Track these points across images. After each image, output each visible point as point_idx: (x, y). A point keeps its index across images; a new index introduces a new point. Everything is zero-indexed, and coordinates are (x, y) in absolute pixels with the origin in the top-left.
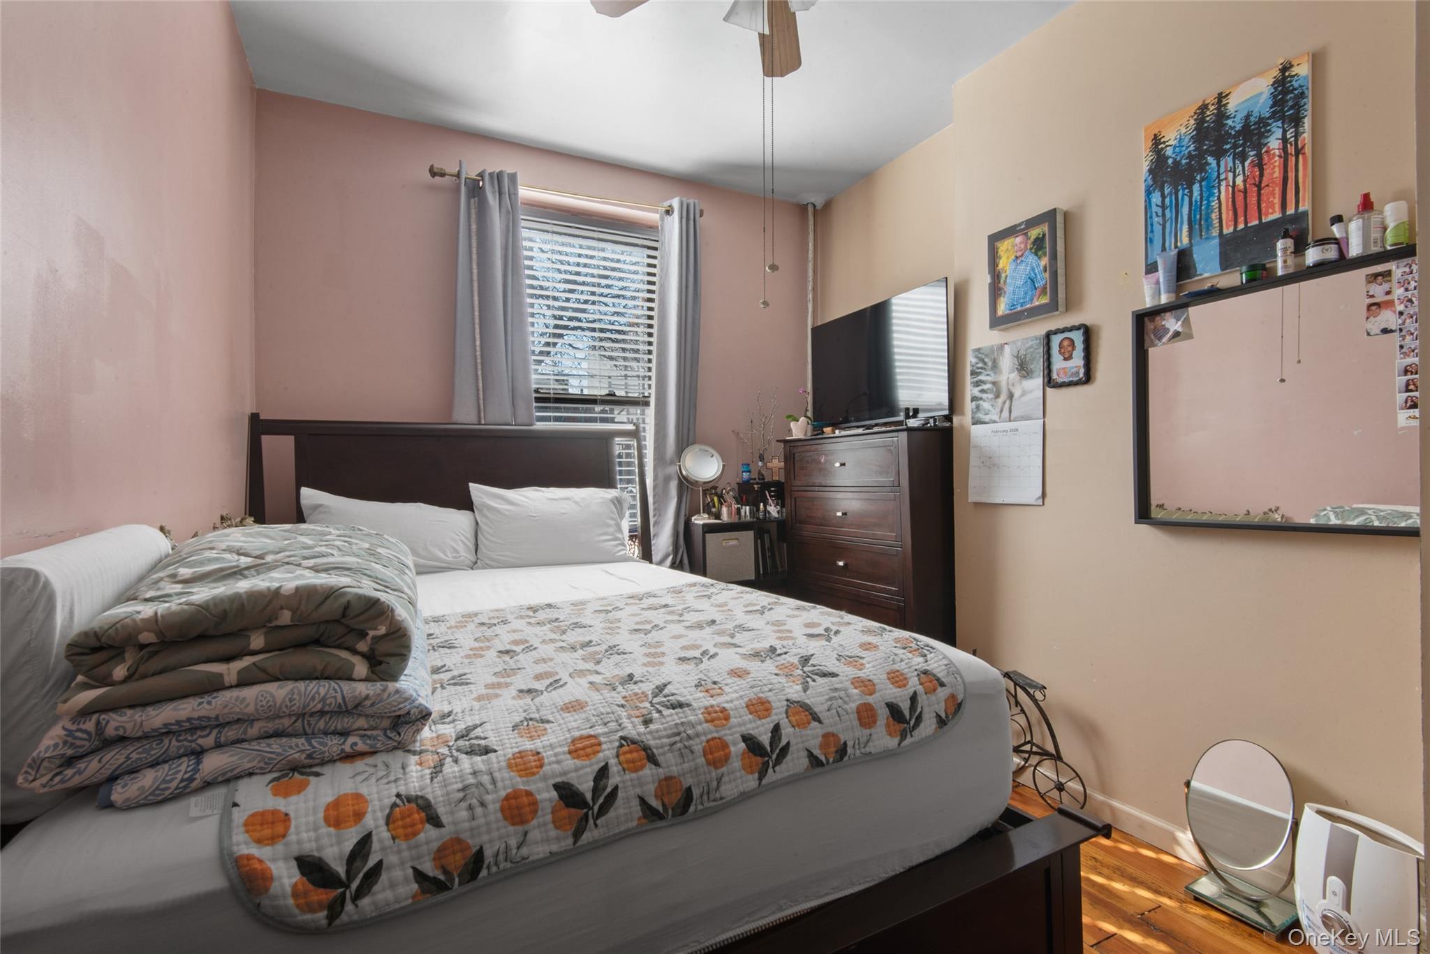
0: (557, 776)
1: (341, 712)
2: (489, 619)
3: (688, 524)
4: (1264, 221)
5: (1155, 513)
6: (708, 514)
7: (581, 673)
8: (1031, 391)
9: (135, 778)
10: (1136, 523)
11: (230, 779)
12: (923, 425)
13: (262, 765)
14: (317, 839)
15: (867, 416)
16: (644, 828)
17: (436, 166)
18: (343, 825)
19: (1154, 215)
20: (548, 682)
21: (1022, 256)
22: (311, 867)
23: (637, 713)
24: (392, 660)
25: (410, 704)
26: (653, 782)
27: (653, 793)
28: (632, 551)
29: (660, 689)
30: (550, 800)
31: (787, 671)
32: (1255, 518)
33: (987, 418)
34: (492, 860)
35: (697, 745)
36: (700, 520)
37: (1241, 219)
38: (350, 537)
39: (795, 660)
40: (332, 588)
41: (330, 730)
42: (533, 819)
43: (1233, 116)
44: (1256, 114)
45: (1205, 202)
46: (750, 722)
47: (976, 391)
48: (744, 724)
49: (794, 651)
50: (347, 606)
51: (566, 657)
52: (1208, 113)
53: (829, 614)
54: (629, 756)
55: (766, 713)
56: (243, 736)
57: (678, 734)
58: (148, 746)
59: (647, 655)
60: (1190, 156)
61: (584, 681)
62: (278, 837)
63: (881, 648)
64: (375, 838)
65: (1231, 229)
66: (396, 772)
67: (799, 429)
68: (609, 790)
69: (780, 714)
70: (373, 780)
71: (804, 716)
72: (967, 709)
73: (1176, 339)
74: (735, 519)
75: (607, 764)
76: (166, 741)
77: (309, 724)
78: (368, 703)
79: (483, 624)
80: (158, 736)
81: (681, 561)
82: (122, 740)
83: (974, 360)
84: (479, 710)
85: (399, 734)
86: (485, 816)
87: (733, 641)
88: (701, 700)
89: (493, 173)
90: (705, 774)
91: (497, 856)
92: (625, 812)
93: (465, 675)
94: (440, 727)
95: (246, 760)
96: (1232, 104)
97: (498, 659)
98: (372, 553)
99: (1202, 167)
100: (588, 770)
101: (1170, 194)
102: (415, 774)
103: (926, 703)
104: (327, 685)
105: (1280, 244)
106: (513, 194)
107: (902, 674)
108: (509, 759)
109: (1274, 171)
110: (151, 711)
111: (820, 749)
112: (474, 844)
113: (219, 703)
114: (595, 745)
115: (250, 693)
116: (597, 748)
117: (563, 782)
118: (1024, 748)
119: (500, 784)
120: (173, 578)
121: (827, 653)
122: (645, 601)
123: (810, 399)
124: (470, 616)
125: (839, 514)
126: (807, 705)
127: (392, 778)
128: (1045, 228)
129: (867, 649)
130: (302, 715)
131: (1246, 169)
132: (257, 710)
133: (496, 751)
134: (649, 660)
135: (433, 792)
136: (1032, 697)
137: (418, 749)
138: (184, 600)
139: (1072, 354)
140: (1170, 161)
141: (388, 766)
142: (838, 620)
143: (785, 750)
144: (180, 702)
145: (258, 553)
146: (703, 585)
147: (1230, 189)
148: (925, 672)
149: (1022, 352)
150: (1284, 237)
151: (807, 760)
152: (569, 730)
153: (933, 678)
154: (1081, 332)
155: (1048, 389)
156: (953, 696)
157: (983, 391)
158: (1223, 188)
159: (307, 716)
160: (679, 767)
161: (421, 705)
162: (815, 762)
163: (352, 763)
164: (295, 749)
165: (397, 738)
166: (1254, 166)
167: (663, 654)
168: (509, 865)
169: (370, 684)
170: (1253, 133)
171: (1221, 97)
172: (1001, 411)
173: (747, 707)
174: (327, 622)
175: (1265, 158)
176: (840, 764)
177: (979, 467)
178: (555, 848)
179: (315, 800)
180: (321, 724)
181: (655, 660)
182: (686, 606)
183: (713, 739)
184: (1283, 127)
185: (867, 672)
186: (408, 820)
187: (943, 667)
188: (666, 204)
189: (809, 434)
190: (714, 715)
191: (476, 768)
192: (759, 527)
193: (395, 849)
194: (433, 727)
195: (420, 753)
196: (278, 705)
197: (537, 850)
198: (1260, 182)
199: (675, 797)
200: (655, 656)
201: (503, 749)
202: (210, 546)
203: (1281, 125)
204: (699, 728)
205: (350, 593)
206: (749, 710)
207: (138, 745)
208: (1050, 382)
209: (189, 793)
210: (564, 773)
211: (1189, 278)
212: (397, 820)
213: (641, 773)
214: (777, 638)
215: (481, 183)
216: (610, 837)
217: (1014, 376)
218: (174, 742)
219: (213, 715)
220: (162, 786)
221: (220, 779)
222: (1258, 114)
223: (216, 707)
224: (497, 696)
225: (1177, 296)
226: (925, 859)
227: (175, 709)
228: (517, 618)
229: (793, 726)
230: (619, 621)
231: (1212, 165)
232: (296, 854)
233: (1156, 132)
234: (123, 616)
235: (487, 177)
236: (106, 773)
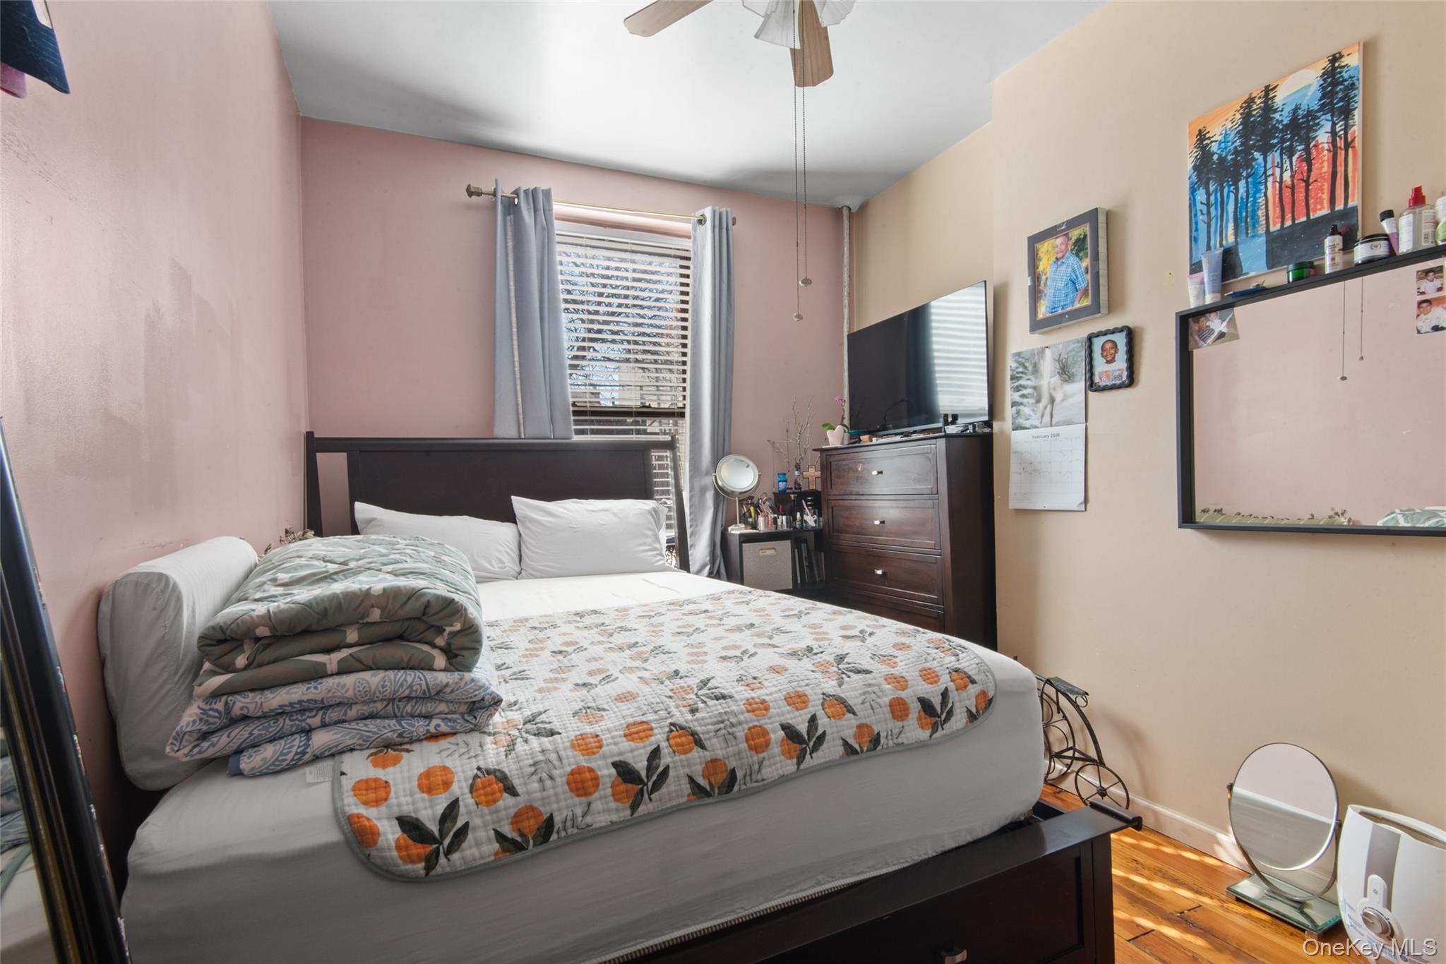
0: (615, 755)
1: (424, 698)
2: (540, 623)
3: (724, 535)
4: (1312, 217)
5: (1200, 518)
6: (744, 524)
7: (631, 670)
8: (1072, 396)
9: (259, 751)
10: (1180, 527)
11: (334, 753)
12: (962, 431)
13: (361, 742)
14: (413, 803)
15: (906, 424)
16: (693, 804)
17: (473, 185)
18: (434, 792)
19: (1199, 213)
20: (600, 677)
21: (1063, 257)
22: (410, 825)
23: (684, 703)
24: (466, 653)
25: (484, 691)
26: (701, 764)
27: (701, 773)
28: (669, 561)
29: (704, 683)
30: (609, 776)
31: (823, 668)
32: (1320, 521)
33: (1027, 424)
34: (560, 825)
35: (739, 731)
36: (737, 530)
37: (1288, 216)
38: (417, 546)
39: (831, 658)
40: (413, 589)
41: (416, 714)
42: (595, 792)
43: (1280, 109)
44: (1304, 107)
45: (1251, 199)
46: (789, 713)
47: (1016, 397)
48: (783, 714)
49: (830, 650)
50: (427, 605)
51: (616, 656)
52: (1255, 107)
53: (864, 618)
54: (678, 740)
55: (803, 705)
56: (344, 718)
57: (722, 722)
58: (266, 725)
59: (690, 654)
60: (1236, 152)
61: (634, 677)
62: (381, 800)
63: (914, 648)
64: (461, 803)
65: (1278, 227)
66: (476, 749)
67: (835, 437)
68: (661, 769)
69: (817, 706)
70: (456, 755)
71: (839, 708)
72: (998, 705)
73: (1220, 340)
74: (772, 529)
75: (659, 746)
76: (281, 720)
77: (399, 708)
78: (448, 690)
79: (535, 628)
80: (273, 716)
81: (718, 572)
82: (245, 718)
83: (1014, 365)
84: (542, 700)
85: (476, 718)
86: (554, 788)
87: (772, 642)
88: (742, 693)
89: (528, 190)
90: (747, 757)
91: (565, 822)
92: (676, 789)
93: (524, 671)
94: (509, 713)
95: (348, 737)
96: (1280, 98)
97: (552, 659)
98: (438, 561)
99: (1249, 163)
100: (642, 751)
101: (1216, 191)
102: (491, 751)
103: (957, 699)
104: (413, 674)
105: (1328, 241)
106: (548, 211)
107: (934, 672)
108: (572, 740)
109: (1322, 166)
110: (268, 694)
111: (855, 739)
112: (545, 811)
113: (324, 688)
114: (648, 730)
115: (349, 680)
116: (650, 732)
117: (620, 761)
118: (1066, 754)
119: (565, 761)
120: (274, 580)
121: (861, 652)
122: (685, 607)
123: (846, 407)
124: (521, 622)
125: (877, 522)
126: (842, 698)
127: (472, 754)
128: (1086, 229)
129: (900, 649)
130: (392, 700)
131: (1294, 164)
132: (355, 695)
133: (560, 734)
134: (692, 658)
135: (508, 767)
136: (1074, 703)
137: (492, 731)
138: (288, 600)
139: (1114, 358)
140: (1215, 157)
141: (467, 744)
142: (874, 623)
143: (821, 739)
144: (292, 687)
145: (342, 560)
146: (741, 593)
147: (1277, 185)
148: (957, 671)
149: (1064, 356)
150: (1332, 234)
151: (842, 748)
152: (623, 717)
153: (963, 675)
154: (1124, 333)
155: (1091, 394)
156: (983, 693)
157: (1023, 396)
158: (1270, 184)
159: (396, 701)
160: (724, 751)
161: (493, 692)
162: (849, 750)
163: (437, 741)
164: (387, 729)
165: (474, 721)
166: (1302, 161)
167: (706, 653)
168: (575, 831)
169: (449, 674)
170: (1301, 126)
171: (1268, 91)
172: (1043, 416)
173: (785, 699)
174: (410, 619)
175: (1314, 152)
176: (872, 753)
177: (1020, 474)
178: (615, 817)
179: (409, 771)
180: (409, 708)
181: (698, 659)
182: (725, 611)
183: (755, 727)
184: (1332, 120)
185: (900, 670)
186: (488, 789)
187: (975, 666)
188: (698, 213)
189: (846, 442)
190: (755, 706)
191: (544, 747)
192: (796, 536)
193: (479, 813)
194: (503, 714)
195: (494, 734)
196: (372, 691)
197: (600, 819)
198: (1309, 177)
199: (721, 777)
200: (698, 655)
201: (567, 732)
202: (297, 554)
203: (1330, 118)
204: (742, 717)
205: (429, 594)
206: (787, 702)
207: (257, 723)
208: (1092, 386)
209: (302, 765)
210: (621, 754)
211: (1235, 277)
212: (479, 789)
213: (689, 755)
214: (814, 639)
215: (516, 200)
216: (662, 810)
217: (1056, 379)
218: (287, 722)
219: (319, 698)
220: (281, 758)
221: (327, 753)
222: (1306, 107)
223: (321, 692)
224: (556, 689)
225: (1223, 297)
226: (957, 845)
227: (288, 693)
228: (565, 623)
229: (829, 717)
230: (662, 625)
231: (1259, 161)
232: (397, 814)
233: (1201, 127)
234: (241, 613)
235: (522, 195)
236: (234, 746)
